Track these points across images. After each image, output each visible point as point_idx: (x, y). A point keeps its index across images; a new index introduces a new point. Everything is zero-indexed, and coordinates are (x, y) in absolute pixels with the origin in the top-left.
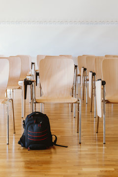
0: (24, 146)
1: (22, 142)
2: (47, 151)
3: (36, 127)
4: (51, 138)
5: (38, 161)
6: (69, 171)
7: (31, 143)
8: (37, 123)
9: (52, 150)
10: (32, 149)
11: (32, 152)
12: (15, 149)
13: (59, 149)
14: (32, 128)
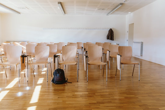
0: (53, 82)
1: (53, 81)
2: (64, 84)
3: (58, 75)
4: (65, 80)
5: (58, 89)
6: (69, 94)
7: (56, 81)
8: (59, 73)
9: (66, 84)
10: (57, 84)
11: (57, 85)
12: (52, 84)
13: (68, 84)
14: (57, 75)
